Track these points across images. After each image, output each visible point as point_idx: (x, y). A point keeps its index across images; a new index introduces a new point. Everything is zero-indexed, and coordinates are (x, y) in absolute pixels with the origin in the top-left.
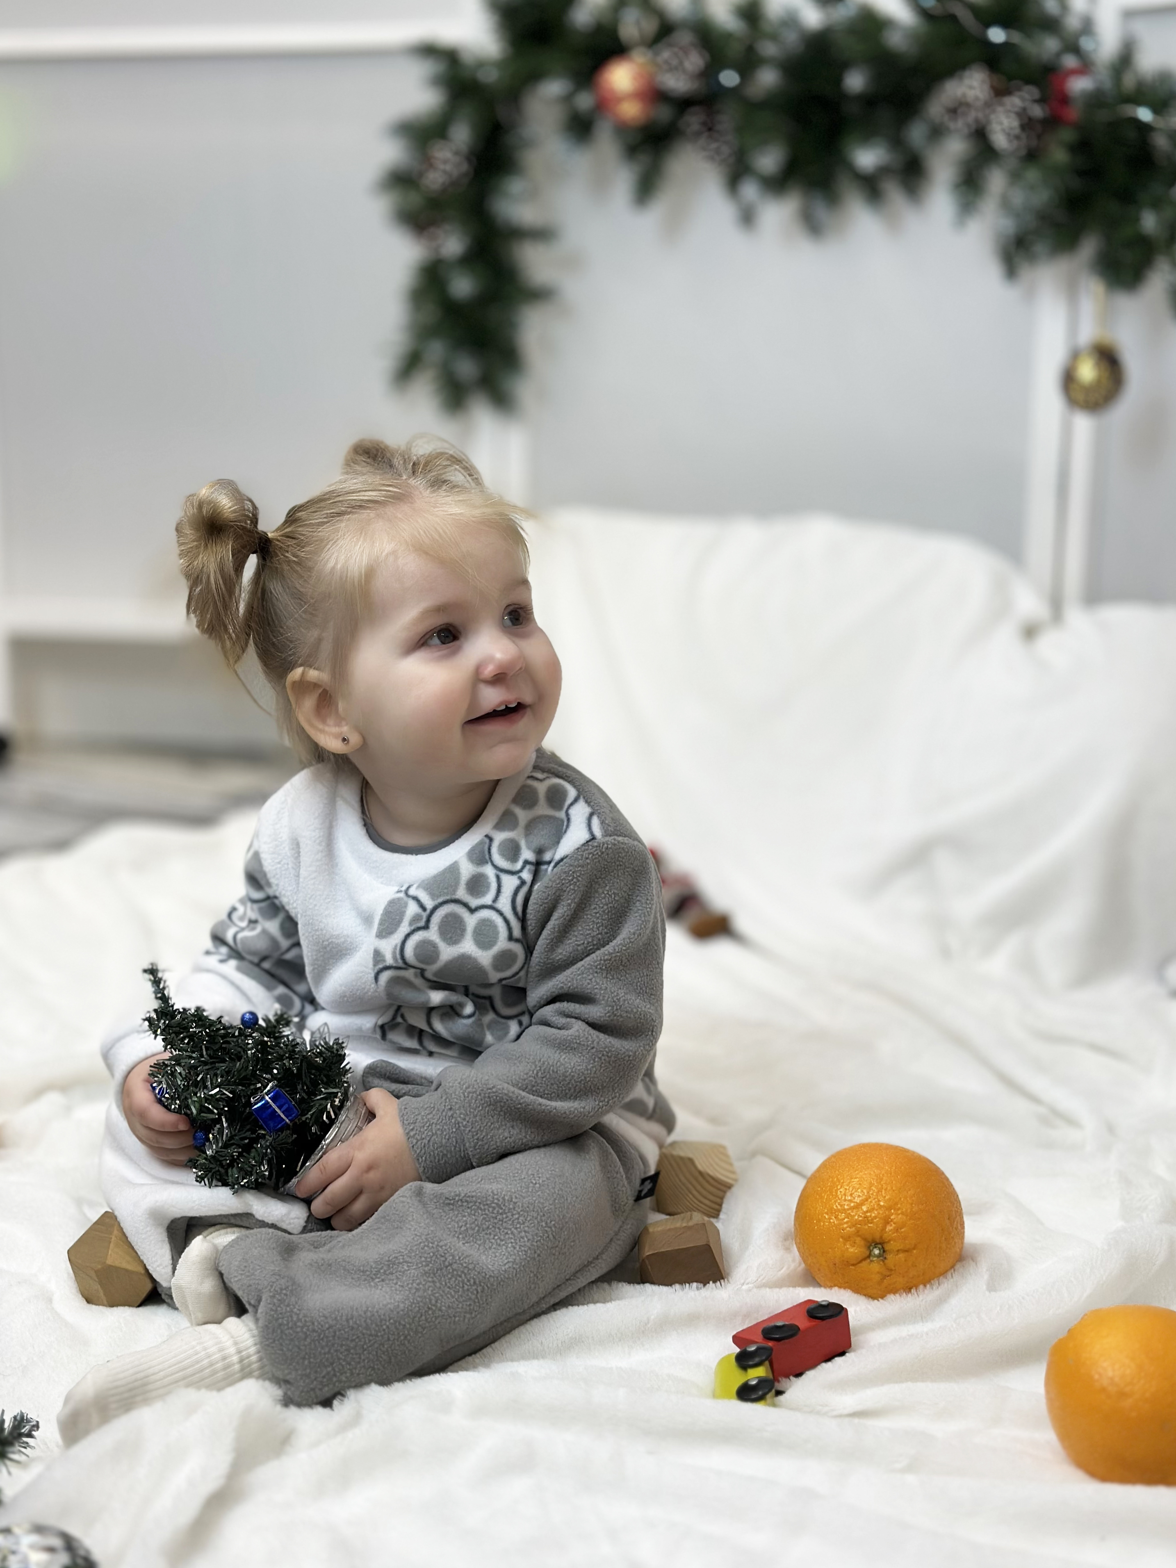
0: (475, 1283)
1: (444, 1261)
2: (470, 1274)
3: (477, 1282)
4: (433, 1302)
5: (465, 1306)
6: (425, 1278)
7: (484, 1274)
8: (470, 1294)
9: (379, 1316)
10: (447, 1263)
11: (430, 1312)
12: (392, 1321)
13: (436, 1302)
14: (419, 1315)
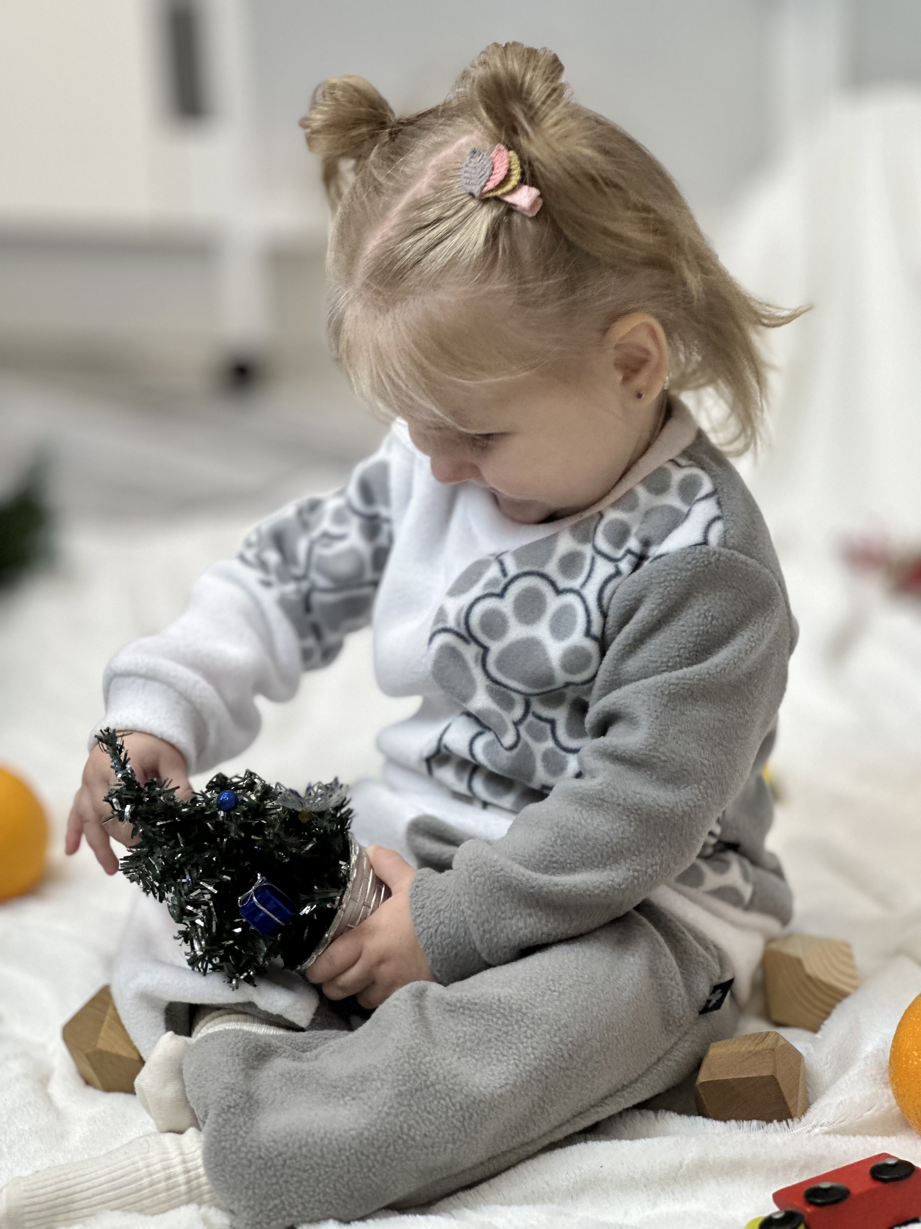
0: (461, 1108)
1: (425, 1081)
2: (455, 1097)
3: (465, 1108)
4: (405, 1130)
5: (447, 1136)
6: (399, 1100)
7: (472, 1098)
8: (455, 1121)
9: (338, 1145)
10: (428, 1083)
11: (400, 1141)
12: (353, 1151)
13: (409, 1130)
14: (386, 1145)
